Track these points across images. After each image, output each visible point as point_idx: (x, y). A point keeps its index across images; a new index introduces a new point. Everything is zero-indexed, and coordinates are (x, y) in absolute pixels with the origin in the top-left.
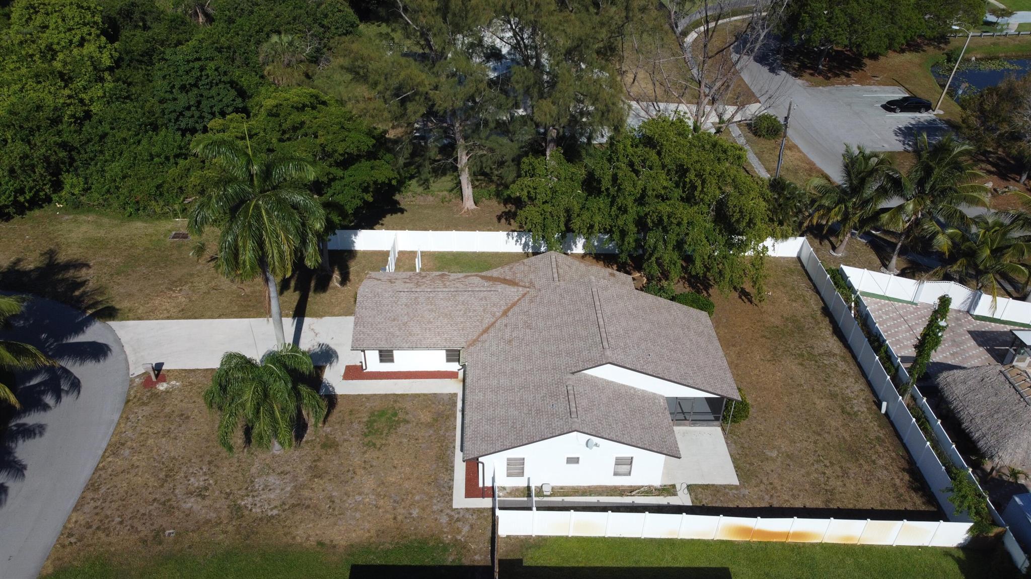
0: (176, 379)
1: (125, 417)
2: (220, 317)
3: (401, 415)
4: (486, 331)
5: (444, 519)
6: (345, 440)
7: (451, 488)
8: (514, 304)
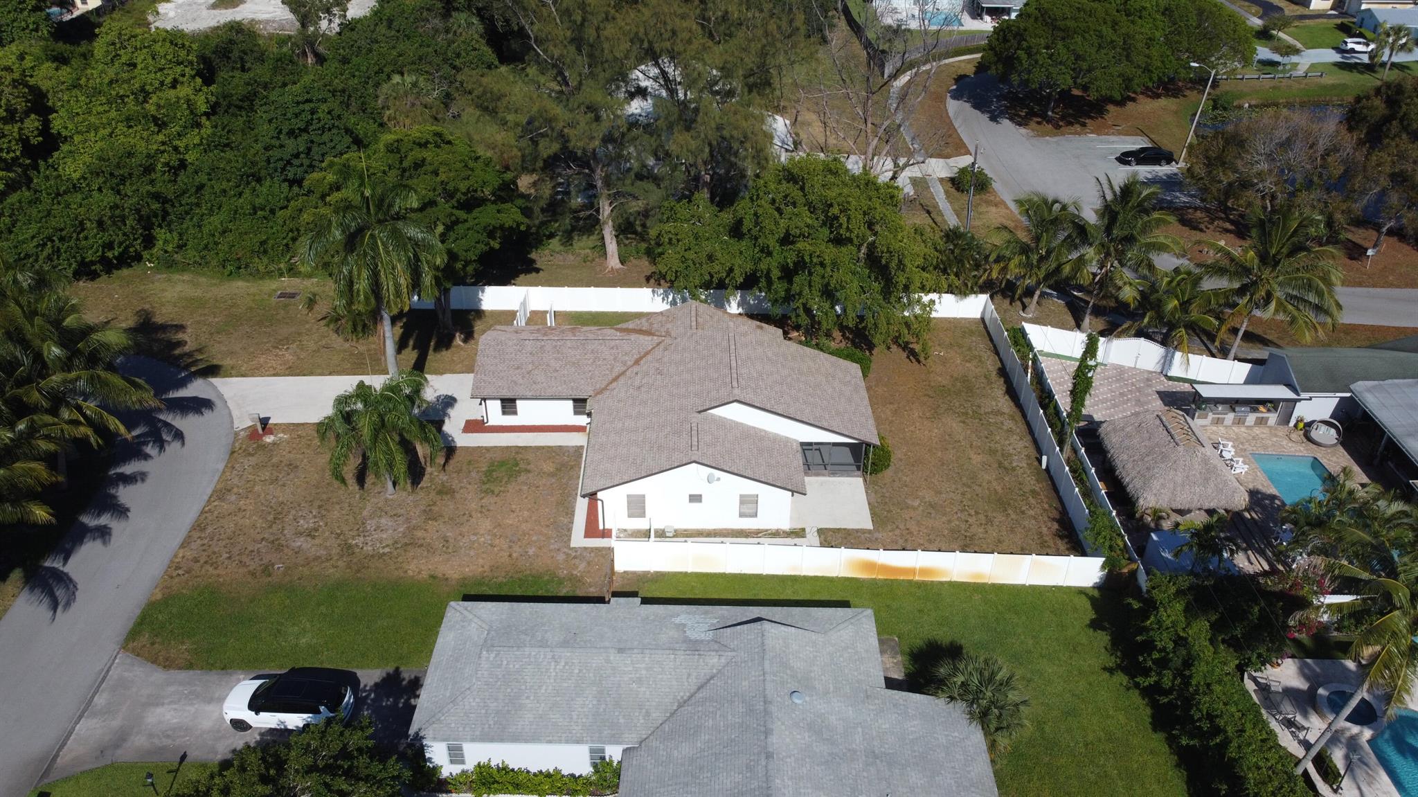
0: (283, 432)
1: (230, 466)
2: (330, 374)
3: (522, 465)
4: (616, 379)
5: (561, 557)
6: (461, 488)
7: (570, 530)
8: (647, 353)
